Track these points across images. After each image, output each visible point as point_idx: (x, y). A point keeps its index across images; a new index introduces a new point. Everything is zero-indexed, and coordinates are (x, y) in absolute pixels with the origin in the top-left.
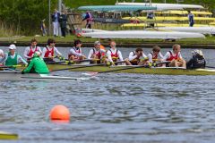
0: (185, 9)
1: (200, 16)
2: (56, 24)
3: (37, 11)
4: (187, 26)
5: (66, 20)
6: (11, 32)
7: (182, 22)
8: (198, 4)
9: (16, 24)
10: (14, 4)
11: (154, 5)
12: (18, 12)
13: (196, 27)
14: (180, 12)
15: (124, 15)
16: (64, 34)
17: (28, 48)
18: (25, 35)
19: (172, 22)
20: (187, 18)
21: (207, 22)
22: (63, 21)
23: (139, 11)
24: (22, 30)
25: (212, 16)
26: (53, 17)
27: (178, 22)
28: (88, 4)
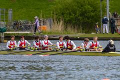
3: (93, 17)
6: (76, 31)
9: (79, 25)
10: (78, 12)
12: (80, 18)
18: (85, 33)
24: (83, 29)
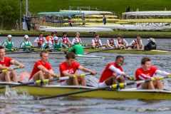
0: (101, 14)
1: (110, 18)
2: (24, 23)
4: (102, 24)
5: (30, 21)
7: (99, 22)
8: (109, 11)
11: (83, 12)
13: (108, 25)
14: (98, 16)
15: (65, 18)
16: (29, 29)
17: (38, 38)
19: (93, 22)
20: (102, 20)
21: (114, 22)
22: (28, 21)
23: (74, 15)
25: (118, 18)
26: (22, 19)
27: (97, 22)
28: (44, 11)
